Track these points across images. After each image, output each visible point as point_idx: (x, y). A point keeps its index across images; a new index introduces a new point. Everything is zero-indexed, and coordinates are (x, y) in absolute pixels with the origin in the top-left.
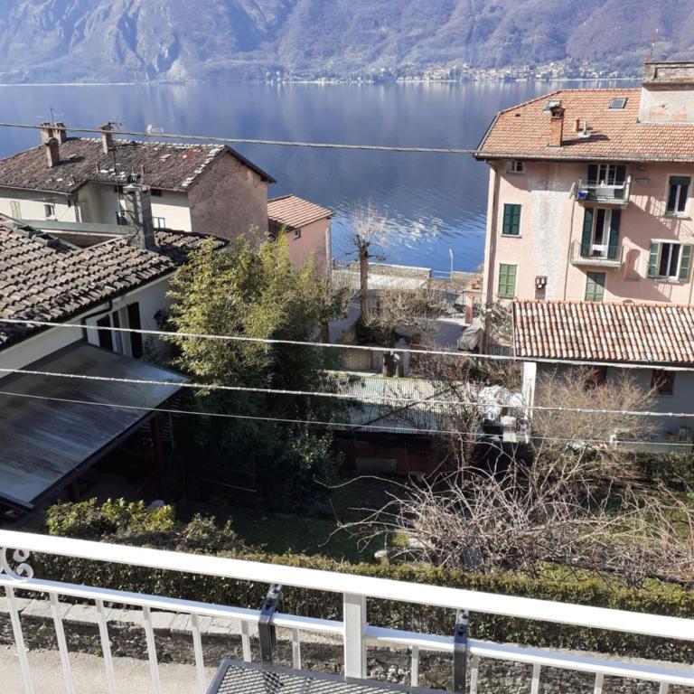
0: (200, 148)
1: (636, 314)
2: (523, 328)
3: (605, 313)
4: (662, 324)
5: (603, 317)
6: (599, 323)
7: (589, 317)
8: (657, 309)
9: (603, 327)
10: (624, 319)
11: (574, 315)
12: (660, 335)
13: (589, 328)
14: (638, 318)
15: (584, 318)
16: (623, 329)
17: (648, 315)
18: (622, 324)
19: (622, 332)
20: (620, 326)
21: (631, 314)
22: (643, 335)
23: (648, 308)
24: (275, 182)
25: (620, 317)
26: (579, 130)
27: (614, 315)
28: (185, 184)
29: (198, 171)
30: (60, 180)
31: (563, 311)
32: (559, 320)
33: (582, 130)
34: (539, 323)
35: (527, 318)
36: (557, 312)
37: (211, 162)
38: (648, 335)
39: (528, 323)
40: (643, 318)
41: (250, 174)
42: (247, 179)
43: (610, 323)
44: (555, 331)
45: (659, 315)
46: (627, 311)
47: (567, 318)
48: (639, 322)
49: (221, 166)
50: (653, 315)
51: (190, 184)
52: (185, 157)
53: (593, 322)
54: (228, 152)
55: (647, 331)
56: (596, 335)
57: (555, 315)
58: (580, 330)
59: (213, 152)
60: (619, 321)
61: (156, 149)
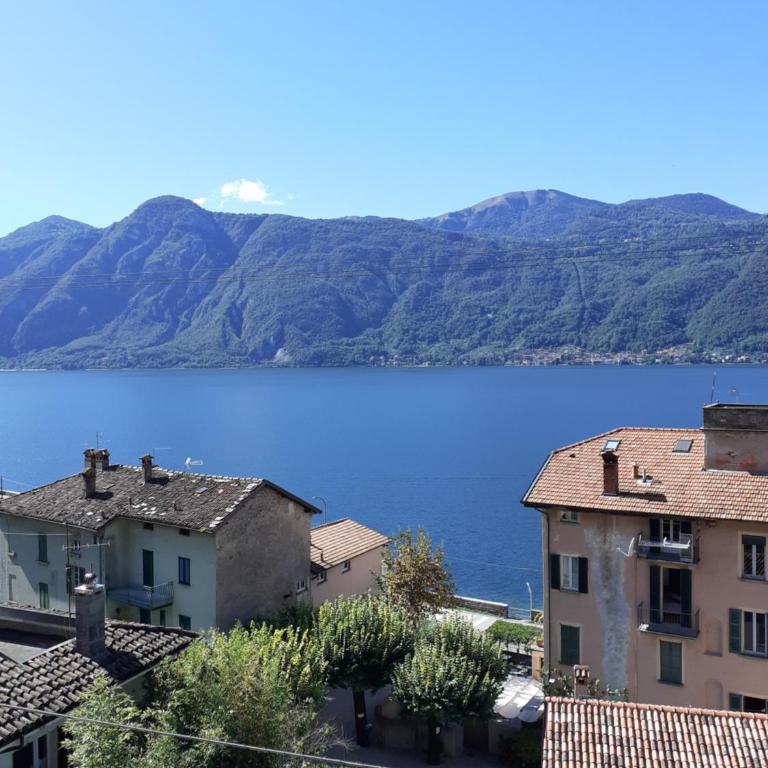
0: (237, 482)
1: (691, 725)
2: (553, 740)
3: (653, 723)
4: (722, 743)
5: (650, 727)
6: (645, 737)
7: (633, 728)
8: (717, 719)
9: (649, 742)
10: (675, 732)
11: (616, 723)
12: (718, 758)
13: (632, 743)
14: (692, 731)
15: (627, 729)
16: (674, 747)
17: (705, 727)
18: (673, 739)
19: (671, 751)
20: (670, 741)
21: (684, 725)
22: (697, 757)
23: (706, 716)
24: (320, 512)
25: (671, 730)
26: (637, 477)
27: (664, 725)
28: (213, 525)
29: (229, 510)
30: (90, 513)
31: (603, 717)
32: (597, 731)
33: (640, 477)
34: (573, 733)
35: (560, 725)
36: (596, 718)
37: (245, 499)
38: (704, 757)
39: (560, 733)
40: (699, 733)
41: (291, 506)
42: (287, 511)
43: (658, 737)
44: (591, 746)
45: (719, 729)
46: (679, 721)
47: (607, 727)
48: (693, 737)
49: (257, 501)
50: (712, 727)
51: (218, 525)
52: (221, 491)
53: (638, 735)
54: (266, 485)
55: (702, 751)
56: (640, 755)
57: (593, 723)
58: (622, 745)
59: (250, 487)
60: (669, 734)
61: (194, 481)
